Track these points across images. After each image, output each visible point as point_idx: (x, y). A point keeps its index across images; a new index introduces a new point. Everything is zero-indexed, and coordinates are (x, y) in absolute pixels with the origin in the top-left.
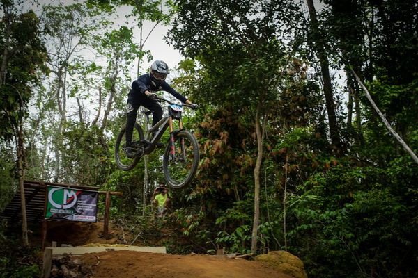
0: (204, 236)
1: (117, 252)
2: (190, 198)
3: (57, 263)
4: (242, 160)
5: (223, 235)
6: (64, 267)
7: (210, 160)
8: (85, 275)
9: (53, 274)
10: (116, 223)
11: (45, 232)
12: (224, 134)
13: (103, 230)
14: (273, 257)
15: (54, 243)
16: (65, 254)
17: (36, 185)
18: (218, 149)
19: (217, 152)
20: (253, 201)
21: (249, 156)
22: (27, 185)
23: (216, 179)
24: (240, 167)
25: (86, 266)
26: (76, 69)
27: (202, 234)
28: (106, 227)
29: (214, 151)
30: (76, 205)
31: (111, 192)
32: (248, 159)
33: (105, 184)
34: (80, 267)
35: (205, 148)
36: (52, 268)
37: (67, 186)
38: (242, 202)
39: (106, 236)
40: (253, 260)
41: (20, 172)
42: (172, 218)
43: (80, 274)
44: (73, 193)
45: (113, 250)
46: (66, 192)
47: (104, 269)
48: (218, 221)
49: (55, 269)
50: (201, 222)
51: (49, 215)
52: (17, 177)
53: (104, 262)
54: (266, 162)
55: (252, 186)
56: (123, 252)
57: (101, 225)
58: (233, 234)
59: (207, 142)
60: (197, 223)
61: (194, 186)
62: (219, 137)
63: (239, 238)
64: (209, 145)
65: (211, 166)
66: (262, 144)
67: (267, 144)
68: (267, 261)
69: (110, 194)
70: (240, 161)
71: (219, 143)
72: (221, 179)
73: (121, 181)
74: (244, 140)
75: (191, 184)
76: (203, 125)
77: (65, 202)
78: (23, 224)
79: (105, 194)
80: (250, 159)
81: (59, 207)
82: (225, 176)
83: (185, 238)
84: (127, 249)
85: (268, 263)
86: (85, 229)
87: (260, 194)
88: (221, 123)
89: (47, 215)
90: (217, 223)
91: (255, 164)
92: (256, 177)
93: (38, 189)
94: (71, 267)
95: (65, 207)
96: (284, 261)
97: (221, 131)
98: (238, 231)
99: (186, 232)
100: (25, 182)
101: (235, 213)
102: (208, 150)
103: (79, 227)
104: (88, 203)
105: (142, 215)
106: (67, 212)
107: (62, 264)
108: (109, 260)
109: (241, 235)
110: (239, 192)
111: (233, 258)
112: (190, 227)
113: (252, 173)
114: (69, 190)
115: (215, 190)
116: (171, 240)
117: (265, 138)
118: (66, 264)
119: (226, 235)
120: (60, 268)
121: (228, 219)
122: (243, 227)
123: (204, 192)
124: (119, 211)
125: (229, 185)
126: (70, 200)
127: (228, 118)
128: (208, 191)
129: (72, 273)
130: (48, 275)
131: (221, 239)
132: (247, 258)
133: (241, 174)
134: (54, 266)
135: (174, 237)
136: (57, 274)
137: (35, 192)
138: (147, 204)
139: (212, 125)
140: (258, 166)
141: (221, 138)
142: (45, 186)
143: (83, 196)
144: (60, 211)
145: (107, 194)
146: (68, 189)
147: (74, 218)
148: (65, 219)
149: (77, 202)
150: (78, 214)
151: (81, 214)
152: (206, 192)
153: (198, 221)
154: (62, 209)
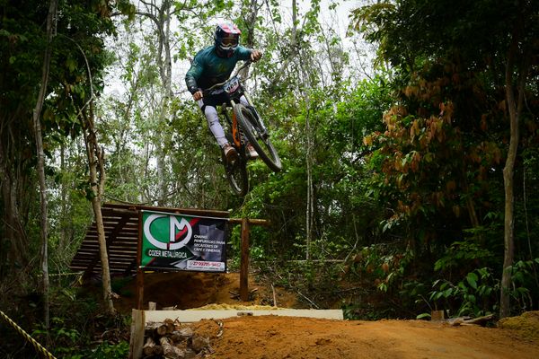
0: (414, 292)
1: (257, 317)
2: (388, 225)
3: (153, 334)
4: (480, 152)
5: (442, 287)
6: (164, 341)
7: (422, 155)
8: (197, 353)
9: (147, 352)
10: (261, 273)
12: (446, 106)
13: (239, 286)
14: (531, 321)
15: (152, 304)
16: (168, 321)
17: (122, 210)
18: (436, 135)
19: (435, 139)
20: (502, 227)
21: (494, 145)
22: (108, 211)
23: (434, 189)
24: (477, 165)
25: (201, 338)
26: (190, 9)
27: (410, 288)
28: (244, 281)
29: (429, 139)
30: (191, 243)
31: (251, 220)
32: (492, 149)
33: (243, 208)
34: (190, 340)
35: (412, 133)
36: (145, 342)
37: (174, 211)
38: (481, 228)
39: (244, 296)
40: (493, 326)
41: (95, 189)
42: (356, 262)
43: (189, 351)
44: (184, 223)
45: (249, 314)
46: (173, 221)
47: (230, 342)
48: (438, 265)
49: (150, 344)
50: (408, 268)
51: (146, 260)
52: (90, 197)
53: (229, 332)
54: (524, 153)
55: (499, 199)
56: (266, 317)
57: (235, 278)
58: (461, 285)
59: (415, 123)
60: (402, 269)
61: (394, 204)
62: (437, 112)
63: (471, 291)
64: (420, 128)
65: (422, 165)
66: (517, 120)
67: (526, 119)
68: (519, 328)
69: (250, 224)
70: (478, 154)
71: (437, 123)
72: (444, 189)
73: (267, 200)
74: (484, 115)
75: (389, 199)
76: (407, 92)
77: (173, 239)
79: (240, 222)
80: (497, 150)
81: (164, 246)
82: (451, 184)
83: (381, 295)
84: (274, 313)
85: (521, 332)
86: (210, 285)
87: (514, 213)
88: (442, 87)
89: (143, 261)
90: (436, 268)
91: (506, 157)
92: (507, 183)
93: (126, 217)
94: (176, 341)
95: (173, 247)
97: (442, 100)
98: (471, 278)
99: (382, 286)
100: (105, 205)
101: (468, 249)
102: (417, 138)
103: (200, 281)
104: (210, 239)
105: (305, 259)
106: (177, 255)
107: (161, 336)
108: (239, 329)
109: (475, 285)
110: (477, 212)
111: (457, 325)
112: (389, 277)
113: (499, 175)
114: (179, 218)
115: (433, 211)
116: (357, 302)
117: (524, 110)
118: (169, 335)
119: (448, 287)
120: (158, 343)
121: (457, 260)
122: (480, 271)
123: (412, 213)
124: (266, 253)
125: (457, 200)
126: (181, 236)
127: (455, 77)
128: (420, 212)
129: (177, 350)
130: (138, 353)
131: (440, 294)
132: (482, 323)
133: (480, 177)
134: (149, 340)
135: (363, 296)
136: (153, 352)
137: (122, 223)
138: (313, 240)
139: (424, 92)
140: (509, 163)
141: (442, 113)
142: (137, 212)
143: (202, 228)
144: (164, 254)
145: (244, 224)
146: (176, 216)
147: (188, 265)
148: (173, 266)
149: (192, 238)
150: (194, 258)
151: (200, 259)
152: (416, 213)
153: (403, 265)
154: (168, 249)
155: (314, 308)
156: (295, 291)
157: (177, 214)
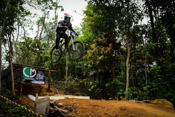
7: (104, 57)
9: (52, 110)
11: (22, 89)
14: (160, 102)
20: (126, 76)
22: (14, 66)
28: (49, 87)
29: (107, 52)
30: (36, 76)
32: (122, 57)
35: (102, 51)
37: (31, 67)
39: (49, 91)
42: (82, 83)
43: (68, 110)
44: (34, 70)
46: (31, 70)
51: (23, 80)
59: (103, 48)
60: (96, 86)
62: (108, 46)
65: (104, 59)
72: (107, 66)
76: (99, 40)
77: (31, 74)
78: (12, 85)
81: (28, 76)
82: (109, 65)
83: (90, 92)
93: (17, 68)
95: (31, 77)
96: (165, 104)
99: (90, 90)
100: (13, 64)
104: (41, 75)
105: (65, 81)
106: (32, 79)
107: (54, 105)
112: (92, 87)
114: (33, 69)
115: (105, 71)
120: (54, 108)
121: (111, 84)
123: (100, 71)
126: (33, 74)
129: (62, 110)
132: (146, 102)
140: (128, 60)
141: (110, 46)
142: (21, 66)
143: (39, 72)
144: (28, 79)
145: (50, 71)
146: (32, 68)
147: (35, 82)
148: (31, 82)
149: (36, 75)
150: (37, 80)
151: (38, 80)
152: (101, 71)
153: (96, 84)
154: (29, 78)
155: (69, 95)
156: (63, 90)
157: (32, 67)
